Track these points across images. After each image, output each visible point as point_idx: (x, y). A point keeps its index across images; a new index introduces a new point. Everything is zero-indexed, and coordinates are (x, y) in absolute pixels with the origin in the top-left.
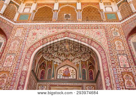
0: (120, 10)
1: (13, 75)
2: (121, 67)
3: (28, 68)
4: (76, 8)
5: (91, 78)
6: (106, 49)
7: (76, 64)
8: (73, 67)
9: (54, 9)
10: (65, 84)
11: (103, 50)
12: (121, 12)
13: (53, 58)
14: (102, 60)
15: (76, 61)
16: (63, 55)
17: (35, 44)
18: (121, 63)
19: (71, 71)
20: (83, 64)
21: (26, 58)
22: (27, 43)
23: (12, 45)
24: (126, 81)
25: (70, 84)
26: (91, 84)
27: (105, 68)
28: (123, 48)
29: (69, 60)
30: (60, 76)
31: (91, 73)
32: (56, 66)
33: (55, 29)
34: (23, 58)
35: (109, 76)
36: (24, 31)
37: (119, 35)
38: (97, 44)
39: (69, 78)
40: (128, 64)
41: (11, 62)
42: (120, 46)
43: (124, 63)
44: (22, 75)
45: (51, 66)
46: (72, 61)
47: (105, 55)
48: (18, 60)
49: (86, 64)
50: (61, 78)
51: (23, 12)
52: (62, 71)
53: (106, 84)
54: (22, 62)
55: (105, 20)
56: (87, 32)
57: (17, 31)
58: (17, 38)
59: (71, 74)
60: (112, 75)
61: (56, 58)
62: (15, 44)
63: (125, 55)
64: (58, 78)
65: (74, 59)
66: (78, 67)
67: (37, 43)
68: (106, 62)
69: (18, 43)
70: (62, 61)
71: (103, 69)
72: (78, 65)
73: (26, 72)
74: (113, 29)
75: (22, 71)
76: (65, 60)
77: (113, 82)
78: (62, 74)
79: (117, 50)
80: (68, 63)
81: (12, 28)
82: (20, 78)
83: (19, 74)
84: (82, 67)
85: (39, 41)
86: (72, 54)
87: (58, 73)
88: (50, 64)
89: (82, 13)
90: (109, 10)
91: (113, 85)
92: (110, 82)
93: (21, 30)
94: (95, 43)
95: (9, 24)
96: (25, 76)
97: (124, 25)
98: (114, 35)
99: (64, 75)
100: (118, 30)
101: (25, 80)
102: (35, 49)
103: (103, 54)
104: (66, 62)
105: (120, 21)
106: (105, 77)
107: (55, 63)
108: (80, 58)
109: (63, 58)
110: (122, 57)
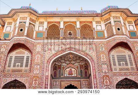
0: (107, 29)
1: (41, 79)
2: (103, 73)
3: (49, 73)
4: (76, 26)
5: (86, 75)
6: (95, 60)
7: (76, 66)
8: (74, 69)
9: (61, 28)
10: (70, 80)
11: (93, 61)
12: (107, 31)
13: (62, 63)
14: (93, 67)
15: (77, 64)
16: (68, 61)
17: (51, 57)
18: (104, 70)
19: (74, 71)
20: (81, 67)
21: (47, 67)
22: (46, 57)
23: (36, 58)
24: (105, 81)
25: (73, 80)
26: (86, 80)
27: (94, 72)
28: (105, 60)
29: (72, 64)
30: (66, 74)
31: (86, 72)
32: (64, 68)
33: (63, 46)
34: (45, 68)
35: (96, 78)
36: (42, 47)
37: (104, 50)
38: (90, 57)
39: (72, 76)
40: (107, 70)
41: (38, 70)
42: (104, 58)
43: (105, 70)
44: (46, 78)
45: (60, 68)
46: (73, 64)
47: (94, 64)
48: (42, 69)
49: (83, 67)
50: (67, 76)
51: (38, 30)
52: (67, 71)
53: (94, 82)
54: (45, 71)
55: (96, 37)
56: (83, 48)
57: (37, 47)
58: (38, 53)
59: (73, 73)
60: (97, 77)
61: (64, 62)
62: (38, 57)
63: (106, 65)
64: (65, 76)
65: (75, 63)
66: (78, 68)
67: (52, 56)
68: (95, 69)
69: (40, 56)
70: (67, 64)
71: (93, 73)
72: (77, 67)
73: (48, 76)
74: (100, 45)
75: (46, 76)
76: (69, 64)
77: (98, 81)
78: (68, 73)
79: (102, 61)
80: (71, 65)
81: (33, 45)
82: (46, 80)
83: (44, 78)
84: (80, 68)
85: (53, 55)
86: (74, 60)
87: (65, 73)
88: (60, 67)
89: (81, 31)
90: (99, 28)
91: (98, 83)
92: (96, 82)
93: (39, 46)
94: (89, 55)
95: (31, 42)
96: (48, 79)
97: (108, 43)
98: (101, 50)
99: (69, 74)
100: (104, 46)
101: (48, 81)
102: (51, 60)
103: (93, 63)
104: (69, 65)
105: (106, 39)
106: (94, 78)
107: (63, 66)
108: (79, 63)
109: (68, 62)
110: (104, 66)
